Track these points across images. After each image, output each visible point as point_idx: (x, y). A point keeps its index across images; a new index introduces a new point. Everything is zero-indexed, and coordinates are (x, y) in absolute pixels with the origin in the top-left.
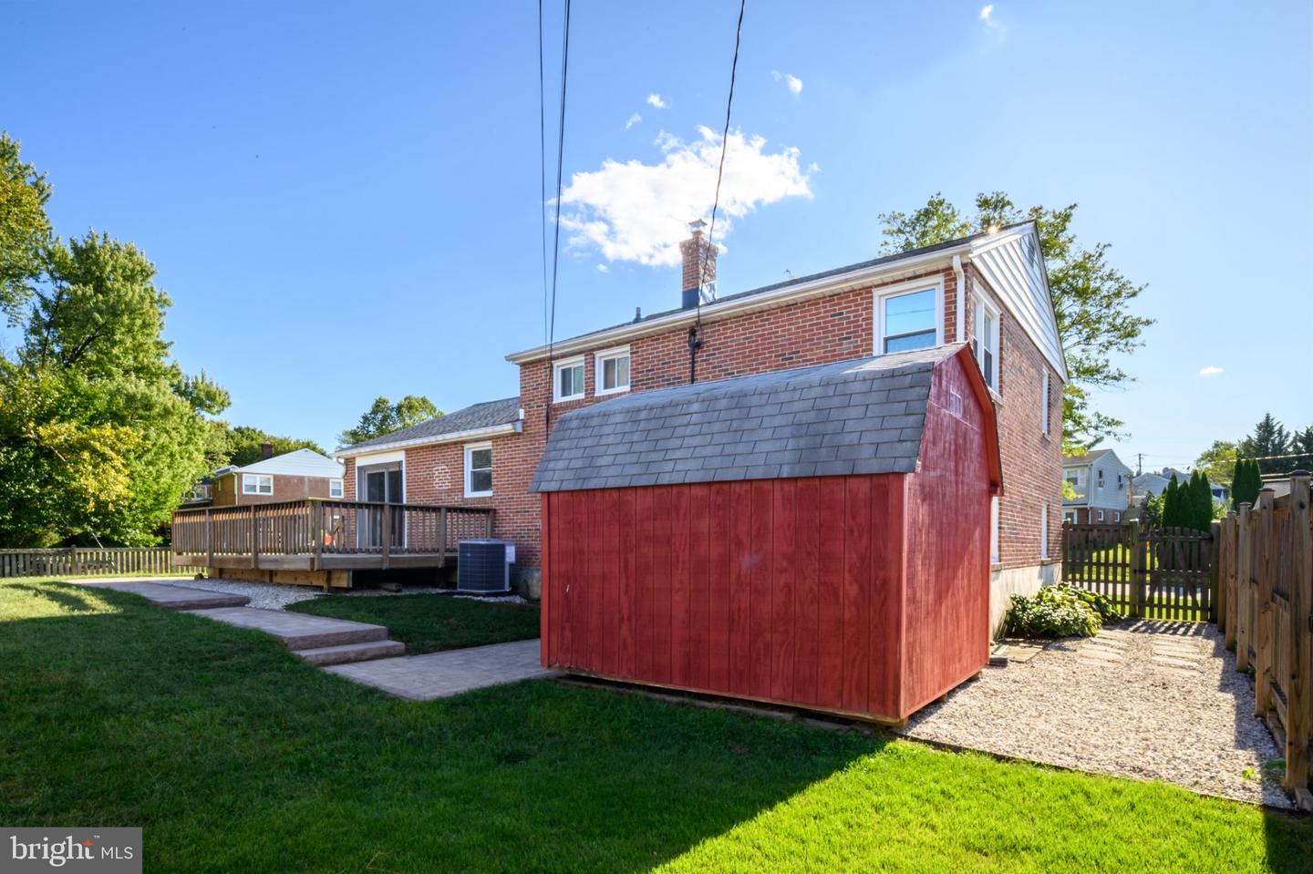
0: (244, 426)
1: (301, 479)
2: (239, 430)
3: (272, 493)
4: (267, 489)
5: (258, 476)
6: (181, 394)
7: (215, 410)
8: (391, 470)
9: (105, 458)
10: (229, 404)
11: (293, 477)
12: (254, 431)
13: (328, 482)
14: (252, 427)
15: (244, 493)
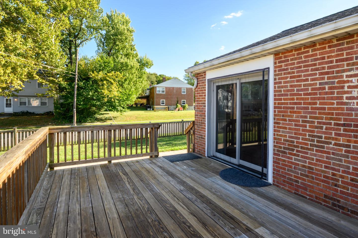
0: (161, 74)
1: (173, 88)
2: (160, 75)
3: (165, 93)
4: (163, 92)
5: (161, 88)
6: (139, 62)
7: (148, 67)
8: (243, 81)
9: (112, 84)
10: (153, 64)
11: (171, 87)
12: (163, 75)
13: (181, 89)
14: (163, 74)
15: (157, 93)
